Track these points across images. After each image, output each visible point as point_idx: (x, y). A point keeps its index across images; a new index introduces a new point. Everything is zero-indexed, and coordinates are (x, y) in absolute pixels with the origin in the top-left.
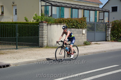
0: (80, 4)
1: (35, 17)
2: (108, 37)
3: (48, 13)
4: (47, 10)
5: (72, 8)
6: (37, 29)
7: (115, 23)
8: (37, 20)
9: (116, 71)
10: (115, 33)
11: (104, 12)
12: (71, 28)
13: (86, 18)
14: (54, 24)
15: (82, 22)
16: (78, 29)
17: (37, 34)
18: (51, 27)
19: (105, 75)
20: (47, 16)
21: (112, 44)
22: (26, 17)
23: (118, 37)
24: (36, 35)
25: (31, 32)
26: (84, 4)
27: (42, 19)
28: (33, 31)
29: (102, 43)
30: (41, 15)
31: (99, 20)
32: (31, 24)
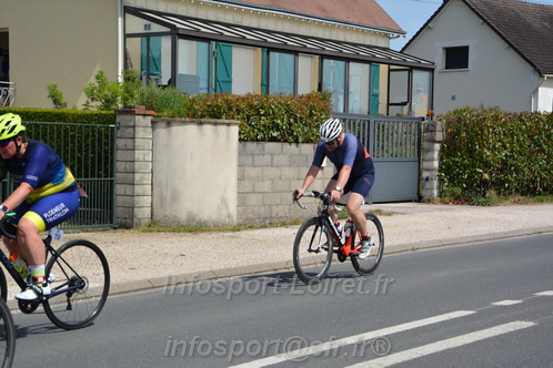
0: (303, 31)
1: (97, 85)
2: (428, 185)
3: (158, 69)
4: (154, 53)
5: (269, 49)
6: (106, 144)
7: (459, 120)
8: (107, 101)
9: (460, 337)
10: (458, 167)
11: (411, 69)
12: (263, 140)
13: (330, 94)
14: (184, 123)
15: (311, 115)
16: (294, 145)
17: (106, 164)
18: (170, 132)
19: (414, 356)
20: (154, 84)
21: (447, 213)
22: (55, 86)
23: (470, 186)
24: (99, 170)
25: (77, 154)
26: (321, 33)
27: (128, 94)
28: (86, 151)
29: (401, 211)
30: (127, 79)
31: (389, 104)
32: (78, 118)
